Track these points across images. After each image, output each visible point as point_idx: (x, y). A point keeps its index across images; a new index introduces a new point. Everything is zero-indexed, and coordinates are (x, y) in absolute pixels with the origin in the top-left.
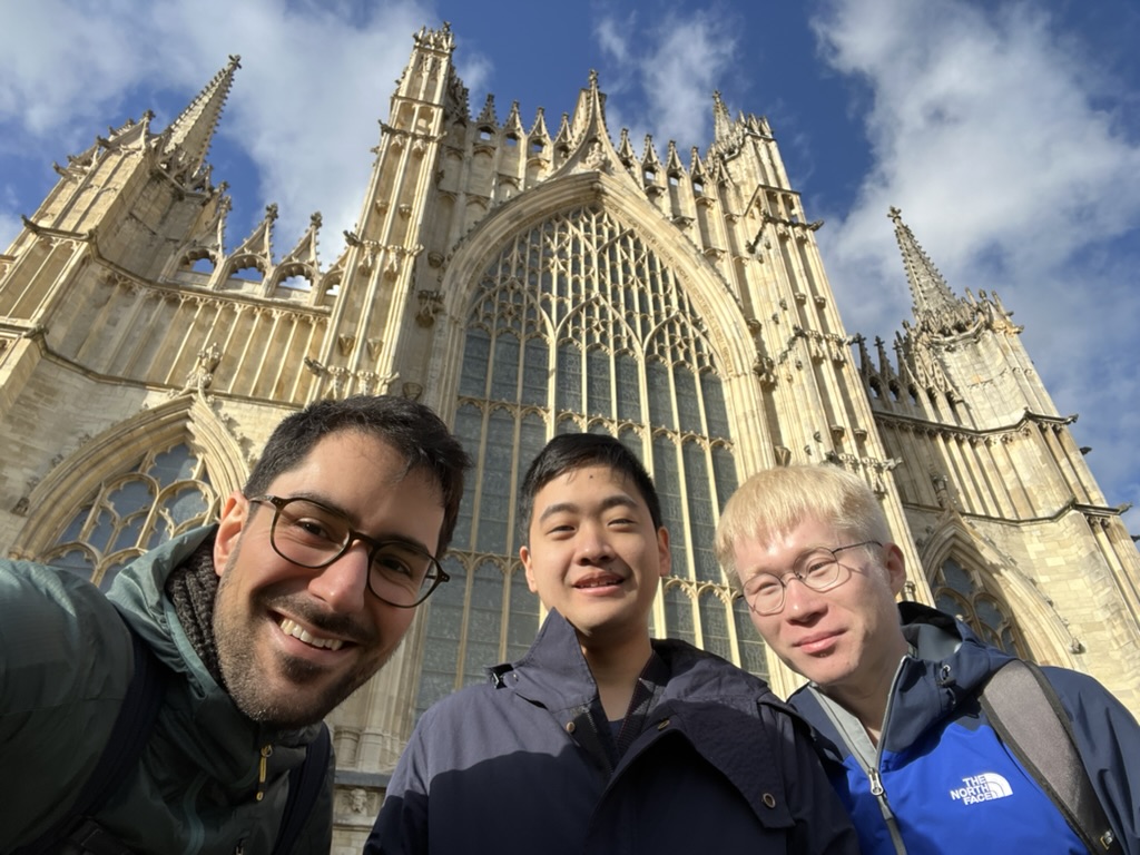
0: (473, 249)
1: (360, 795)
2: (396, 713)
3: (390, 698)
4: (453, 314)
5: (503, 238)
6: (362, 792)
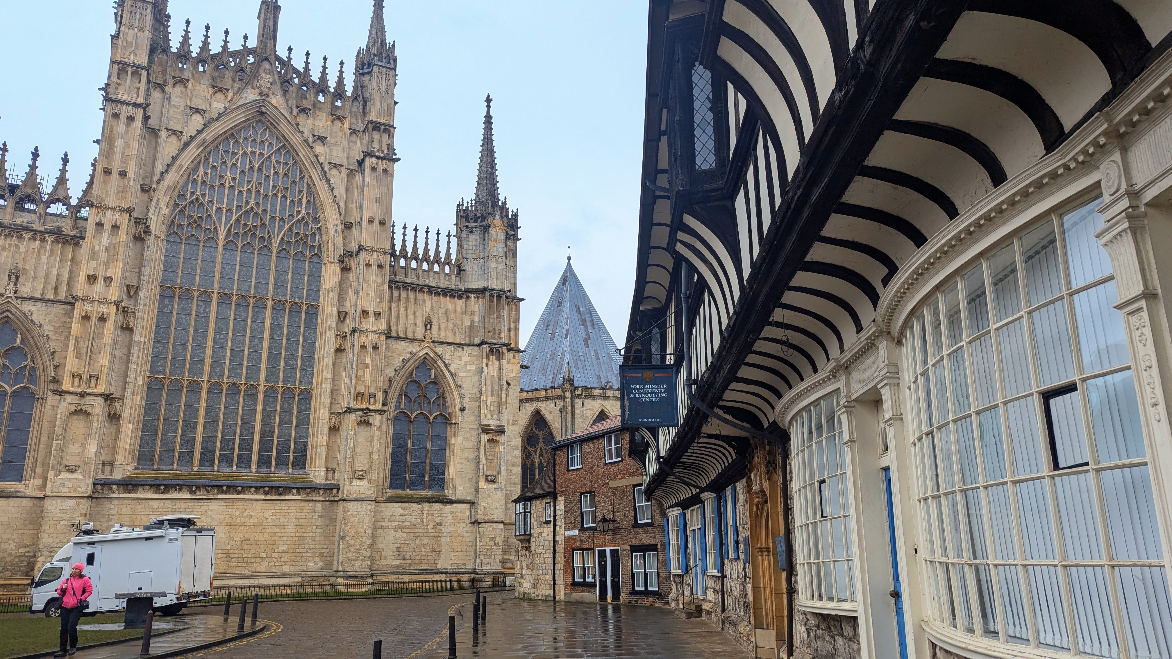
0: (171, 178)
1: (114, 487)
2: (129, 454)
3: (126, 449)
4: (157, 233)
5: (192, 162)
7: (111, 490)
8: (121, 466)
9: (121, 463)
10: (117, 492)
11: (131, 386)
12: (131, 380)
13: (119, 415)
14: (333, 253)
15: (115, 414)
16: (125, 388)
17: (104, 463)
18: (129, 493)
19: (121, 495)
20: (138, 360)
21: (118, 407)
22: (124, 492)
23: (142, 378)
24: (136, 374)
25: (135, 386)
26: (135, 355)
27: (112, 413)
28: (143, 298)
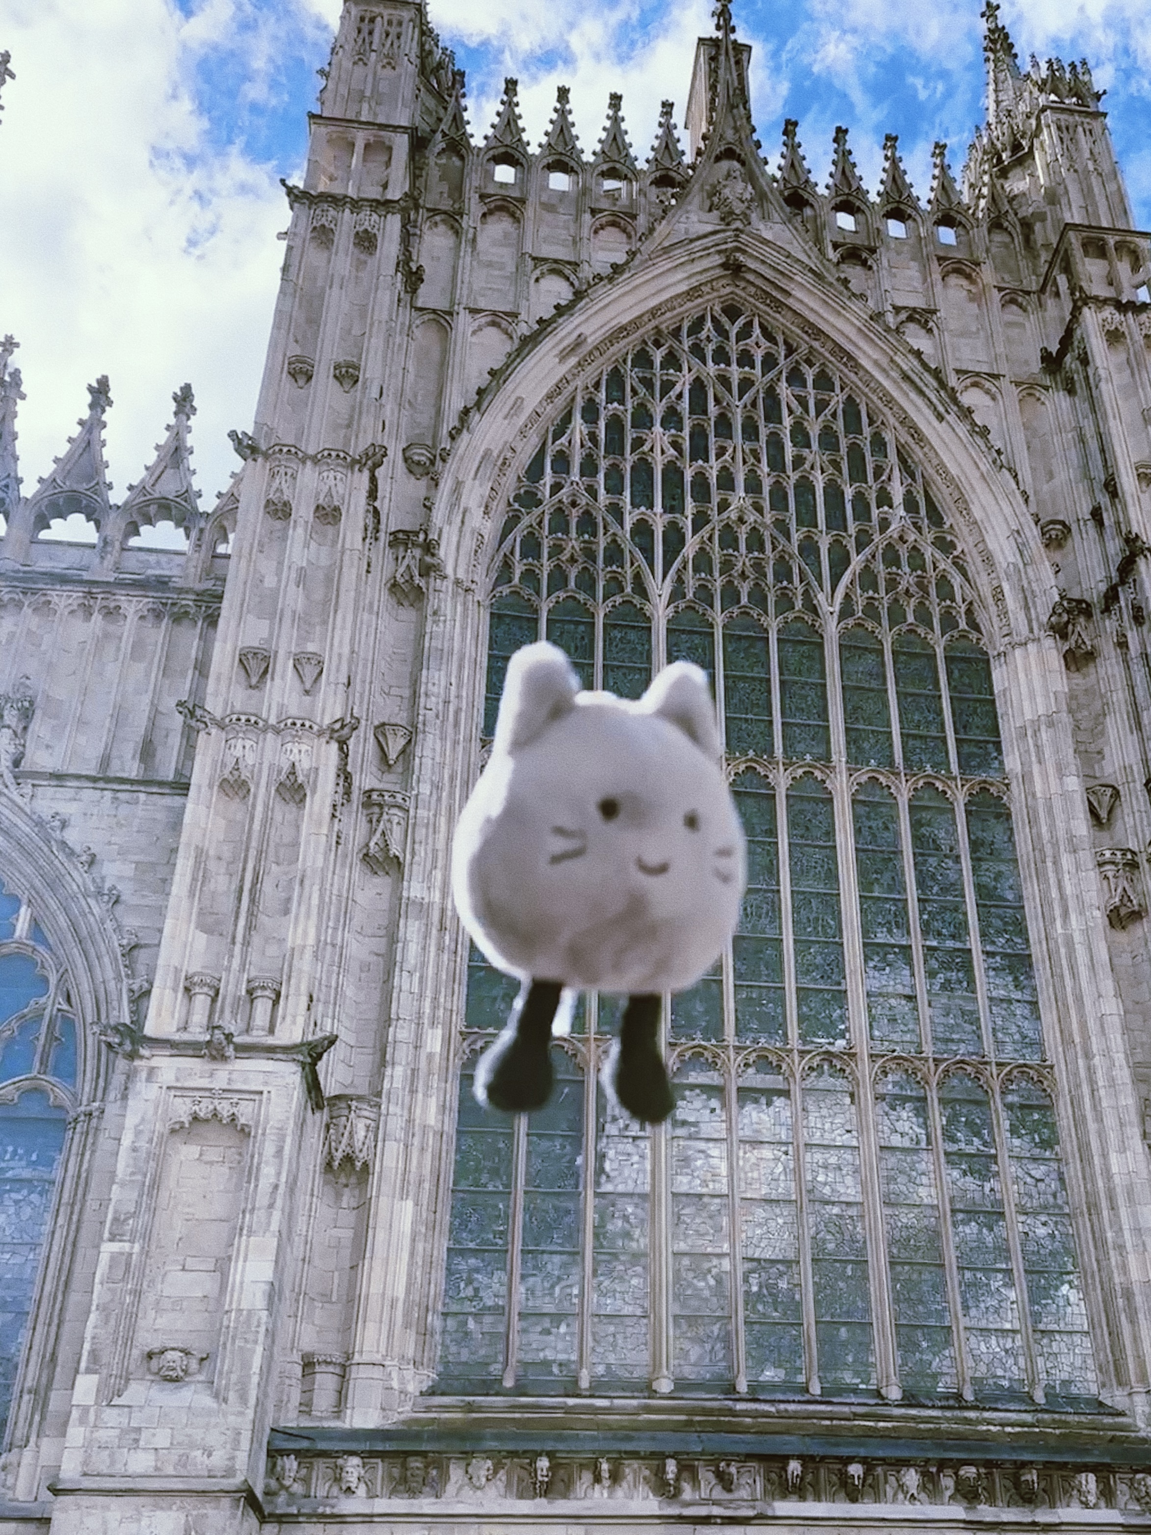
0: (492, 433)
1: (353, 1466)
2: (407, 1326)
4: (461, 575)
6: (355, 1461)
7: (338, 1480)
8: (377, 1372)
9: (377, 1358)
10: (362, 1491)
11: (402, 1055)
12: (401, 1033)
13: (365, 1165)
14: (1022, 616)
15: (349, 1159)
16: (383, 1063)
17: (309, 1365)
18: (413, 1493)
19: (382, 1505)
20: (424, 965)
21: (361, 1133)
22: (393, 1493)
23: (439, 1032)
24: (420, 1015)
25: (416, 1058)
26: (413, 949)
27: (339, 1155)
28: (428, 762)
